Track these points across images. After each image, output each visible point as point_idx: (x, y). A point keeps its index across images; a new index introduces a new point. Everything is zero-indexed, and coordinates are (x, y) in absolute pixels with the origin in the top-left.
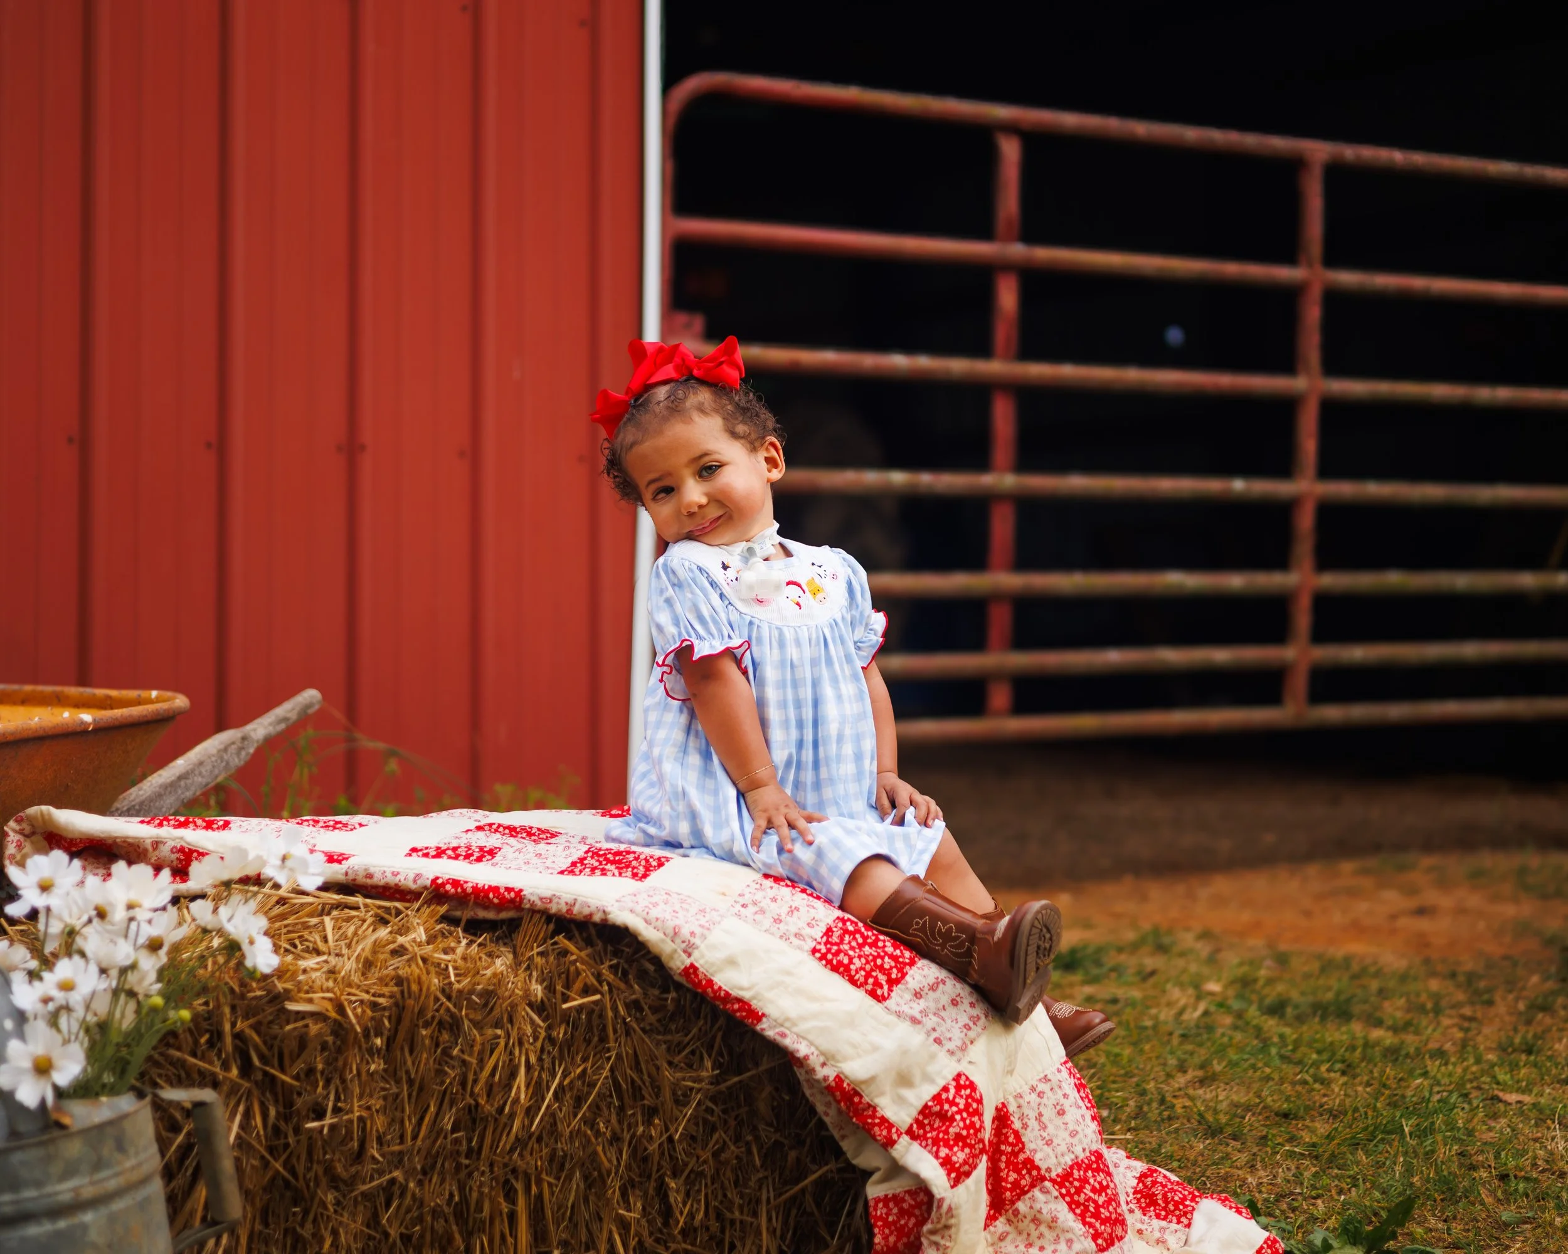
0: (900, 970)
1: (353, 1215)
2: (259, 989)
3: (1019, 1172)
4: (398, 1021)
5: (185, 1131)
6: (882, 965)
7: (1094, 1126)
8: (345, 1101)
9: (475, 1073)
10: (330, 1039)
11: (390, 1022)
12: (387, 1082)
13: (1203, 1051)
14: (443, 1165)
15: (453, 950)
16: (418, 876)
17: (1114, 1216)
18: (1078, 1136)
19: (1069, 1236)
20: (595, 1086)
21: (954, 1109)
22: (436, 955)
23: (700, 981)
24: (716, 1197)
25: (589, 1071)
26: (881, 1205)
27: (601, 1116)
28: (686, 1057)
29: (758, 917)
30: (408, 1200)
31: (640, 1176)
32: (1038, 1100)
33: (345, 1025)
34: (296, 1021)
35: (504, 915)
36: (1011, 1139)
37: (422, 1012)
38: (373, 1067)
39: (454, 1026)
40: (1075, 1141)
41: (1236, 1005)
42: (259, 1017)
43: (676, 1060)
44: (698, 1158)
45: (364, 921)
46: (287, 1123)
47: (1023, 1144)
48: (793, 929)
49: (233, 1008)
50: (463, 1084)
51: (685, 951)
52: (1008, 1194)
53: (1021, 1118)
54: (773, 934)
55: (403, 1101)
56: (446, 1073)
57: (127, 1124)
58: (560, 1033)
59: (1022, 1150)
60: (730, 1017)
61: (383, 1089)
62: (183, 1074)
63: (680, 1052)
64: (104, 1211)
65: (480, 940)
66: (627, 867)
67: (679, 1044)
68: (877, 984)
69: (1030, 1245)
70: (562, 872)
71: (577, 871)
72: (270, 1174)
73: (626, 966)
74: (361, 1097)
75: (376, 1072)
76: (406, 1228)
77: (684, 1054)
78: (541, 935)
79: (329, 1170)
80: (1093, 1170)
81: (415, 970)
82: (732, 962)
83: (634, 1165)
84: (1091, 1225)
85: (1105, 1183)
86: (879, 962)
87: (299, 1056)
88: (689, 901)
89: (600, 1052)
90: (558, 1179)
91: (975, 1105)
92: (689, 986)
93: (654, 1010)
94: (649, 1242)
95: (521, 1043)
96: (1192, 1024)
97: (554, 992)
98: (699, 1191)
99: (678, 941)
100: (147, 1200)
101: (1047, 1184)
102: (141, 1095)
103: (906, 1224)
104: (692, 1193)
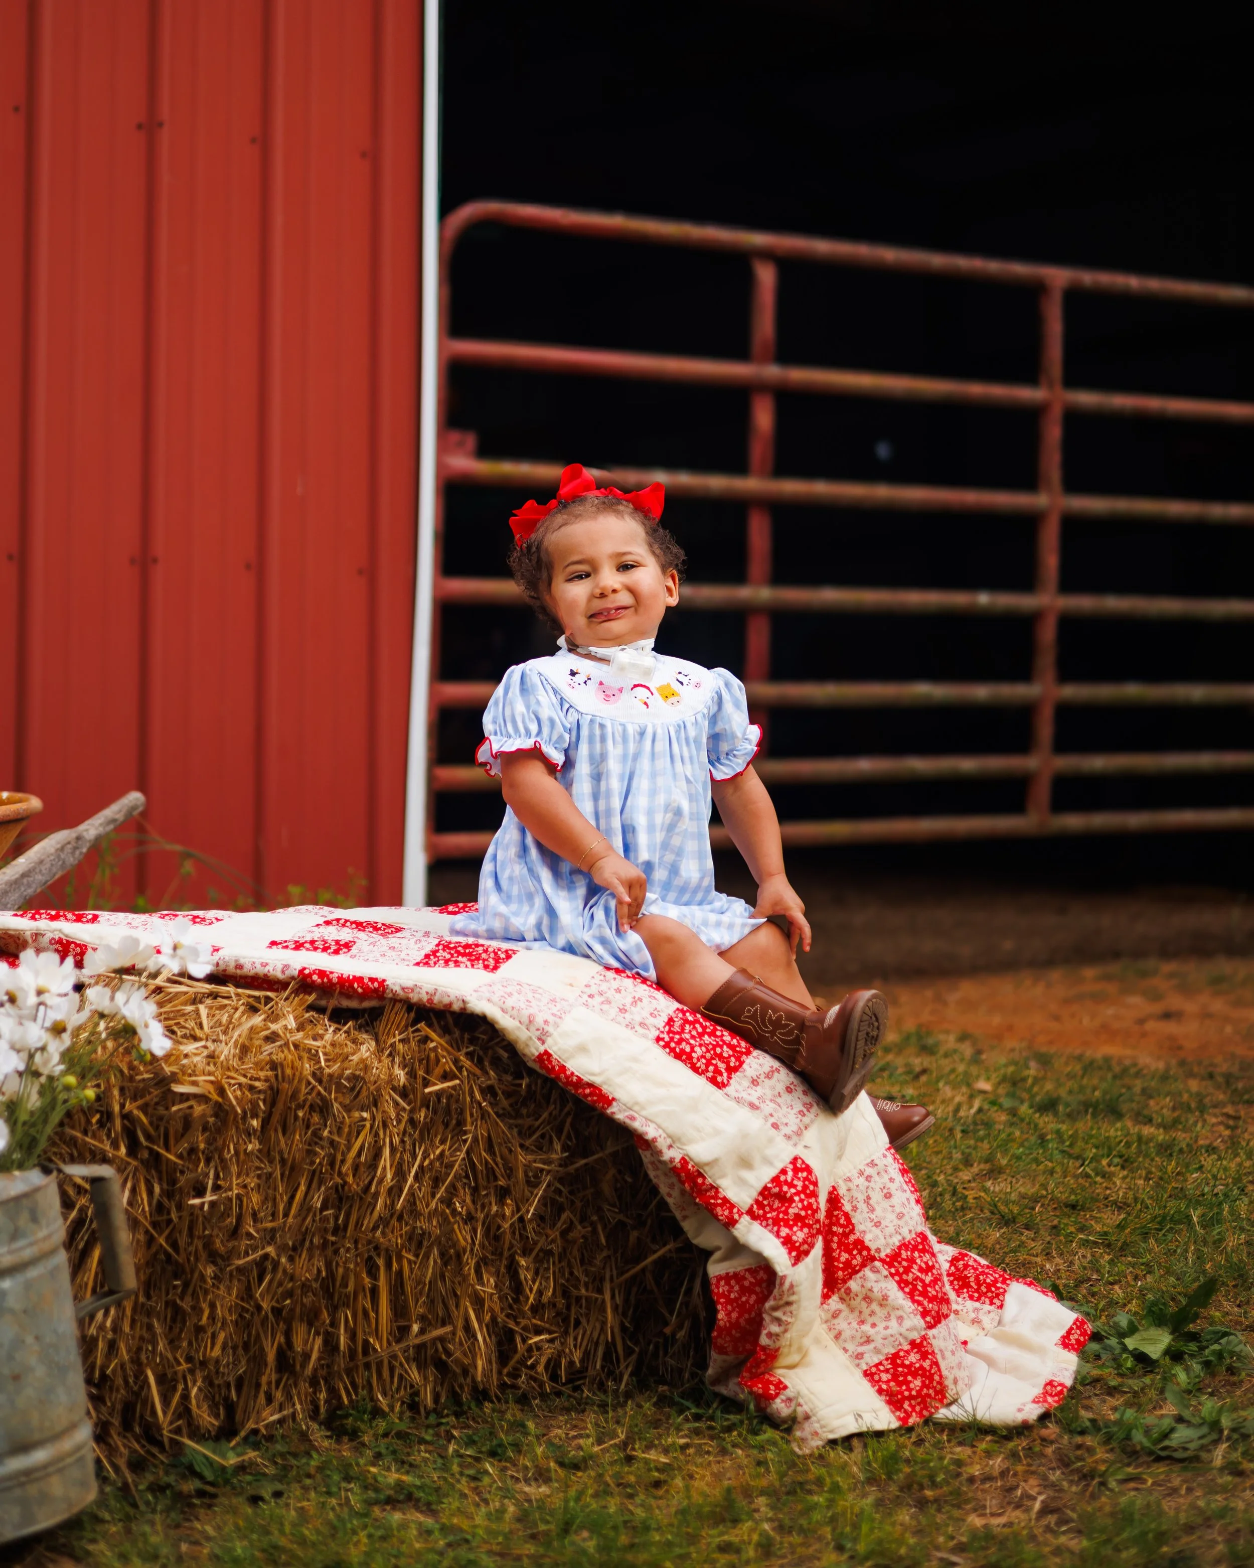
0: (738, 1059)
1: (229, 1290)
2: (147, 1072)
3: (850, 1253)
4: (273, 1104)
5: (78, 1207)
6: (721, 1054)
7: (918, 1210)
8: (224, 1179)
9: (343, 1154)
10: (211, 1120)
11: (264, 1104)
12: (261, 1161)
13: (985, 1145)
14: (311, 1241)
15: (321, 1037)
16: (286, 967)
17: (940, 1295)
18: (903, 1220)
19: (900, 1313)
20: (452, 1166)
21: (793, 1191)
22: (306, 1042)
23: (553, 1067)
24: (564, 1275)
25: (447, 1153)
26: (722, 1283)
27: (457, 1196)
28: (536, 1140)
29: (605, 1007)
30: (279, 1275)
31: (493, 1254)
32: (866, 1183)
33: (226, 1107)
34: (181, 1102)
35: (367, 1004)
36: (842, 1221)
37: (294, 1095)
38: (250, 1147)
39: (323, 1108)
40: (901, 1223)
41: (1007, 1103)
42: (148, 1098)
43: (528, 1143)
44: (547, 1237)
45: (236, 1009)
46: (169, 1200)
47: (853, 1225)
48: (638, 1019)
49: (122, 1090)
50: (332, 1164)
51: (539, 1039)
52: (840, 1273)
53: (851, 1201)
54: (619, 1023)
55: (276, 1178)
56: (316, 1154)
57: (39, 1196)
58: (422, 1115)
59: (852, 1231)
60: (578, 1101)
61: (258, 1168)
62: (76, 1154)
63: (530, 1136)
64: (20, 1278)
65: (346, 1028)
66: (478, 959)
67: (530, 1127)
68: (717, 1071)
69: (862, 1322)
70: (418, 964)
71: (431, 962)
72: (154, 1249)
73: (481, 1053)
74: (239, 1175)
75: (252, 1152)
76: (277, 1302)
77: (534, 1137)
78: (403, 1023)
79: (208, 1243)
80: (920, 1251)
81: (289, 1056)
82: (582, 1049)
83: (486, 1243)
84: (919, 1303)
85: (930, 1263)
86: (718, 1050)
87: (182, 1136)
88: (540, 991)
89: (457, 1135)
90: (417, 1256)
91: (811, 1187)
92: (543, 1072)
93: (508, 1095)
94: (501, 1318)
95: (385, 1125)
96: (970, 1120)
97: (415, 1077)
98: (548, 1269)
99: (533, 1028)
100: (56, 1268)
101: (877, 1264)
102: (47, 1171)
103: (747, 1301)
104: (541, 1271)
